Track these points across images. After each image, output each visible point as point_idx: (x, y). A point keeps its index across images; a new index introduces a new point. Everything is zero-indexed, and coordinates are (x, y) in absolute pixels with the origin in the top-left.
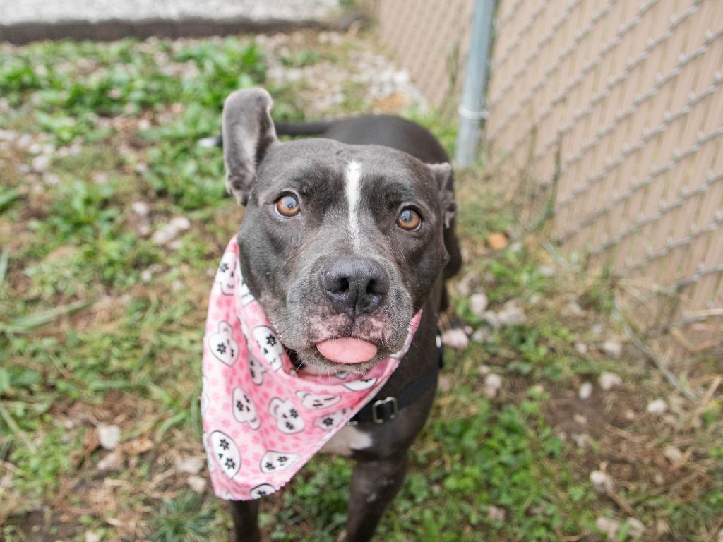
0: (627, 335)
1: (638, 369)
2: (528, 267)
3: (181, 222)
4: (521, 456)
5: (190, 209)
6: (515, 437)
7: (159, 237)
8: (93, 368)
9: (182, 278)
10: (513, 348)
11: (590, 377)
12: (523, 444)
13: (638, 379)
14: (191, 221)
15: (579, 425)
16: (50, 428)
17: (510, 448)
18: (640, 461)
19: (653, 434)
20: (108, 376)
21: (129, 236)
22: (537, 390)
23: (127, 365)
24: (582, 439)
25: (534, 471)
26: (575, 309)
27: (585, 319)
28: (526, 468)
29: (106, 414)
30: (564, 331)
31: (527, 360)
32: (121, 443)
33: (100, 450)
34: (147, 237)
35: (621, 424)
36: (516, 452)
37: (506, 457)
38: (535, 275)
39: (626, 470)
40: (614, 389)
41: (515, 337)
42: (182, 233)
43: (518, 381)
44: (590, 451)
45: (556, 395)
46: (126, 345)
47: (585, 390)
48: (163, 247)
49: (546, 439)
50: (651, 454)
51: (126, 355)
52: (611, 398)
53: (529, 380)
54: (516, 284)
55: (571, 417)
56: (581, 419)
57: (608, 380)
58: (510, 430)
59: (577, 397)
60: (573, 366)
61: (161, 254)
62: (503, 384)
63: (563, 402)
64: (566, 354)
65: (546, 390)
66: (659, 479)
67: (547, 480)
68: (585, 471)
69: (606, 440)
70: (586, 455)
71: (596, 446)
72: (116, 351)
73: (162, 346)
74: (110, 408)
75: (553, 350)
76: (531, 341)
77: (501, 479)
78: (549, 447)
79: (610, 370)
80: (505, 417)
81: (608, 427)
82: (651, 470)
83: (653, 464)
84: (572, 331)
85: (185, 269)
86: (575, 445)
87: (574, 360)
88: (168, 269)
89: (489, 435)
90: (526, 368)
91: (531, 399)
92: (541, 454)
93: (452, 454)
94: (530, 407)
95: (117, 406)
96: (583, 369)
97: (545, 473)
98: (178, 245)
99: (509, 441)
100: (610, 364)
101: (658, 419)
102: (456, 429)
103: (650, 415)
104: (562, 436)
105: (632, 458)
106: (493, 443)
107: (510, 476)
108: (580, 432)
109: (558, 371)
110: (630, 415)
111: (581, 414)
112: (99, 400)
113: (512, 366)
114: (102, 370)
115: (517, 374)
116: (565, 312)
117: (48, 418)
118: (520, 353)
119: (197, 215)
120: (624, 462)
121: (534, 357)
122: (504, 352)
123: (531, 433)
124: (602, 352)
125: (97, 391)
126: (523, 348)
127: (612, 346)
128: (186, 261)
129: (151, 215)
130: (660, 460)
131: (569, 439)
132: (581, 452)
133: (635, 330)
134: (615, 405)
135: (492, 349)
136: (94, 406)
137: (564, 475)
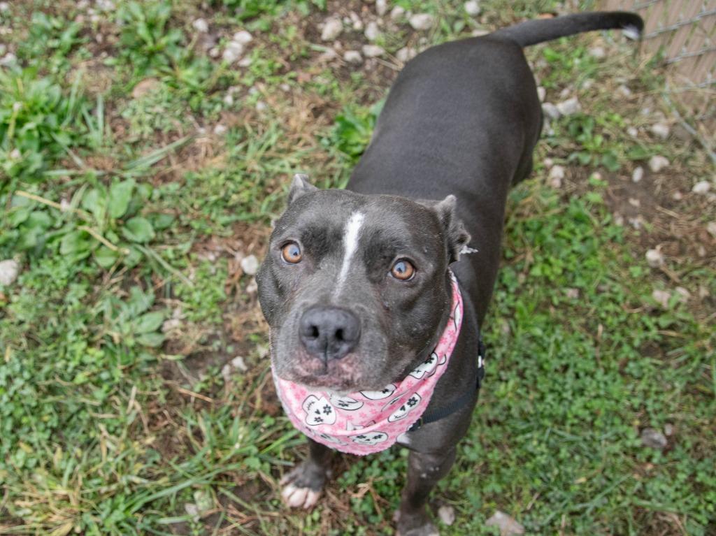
0: (675, 117)
1: (683, 151)
2: (578, 52)
3: (243, 37)
4: (588, 243)
5: (247, 20)
6: (583, 226)
7: (229, 56)
8: (216, 203)
9: (262, 98)
10: (573, 139)
11: (642, 163)
12: (590, 232)
13: (684, 161)
14: (253, 34)
15: (635, 207)
16: (197, 264)
17: (580, 237)
18: (686, 237)
19: (697, 212)
20: (231, 209)
21: (203, 62)
22: (596, 177)
23: (245, 196)
24: (637, 222)
25: (601, 255)
26: (626, 92)
27: (634, 101)
28: (594, 254)
29: (238, 244)
30: (617, 117)
31: (585, 150)
33: (245, 277)
34: (218, 58)
35: (669, 204)
36: (584, 240)
37: (577, 246)
38: (586, 58)
39: (674, 246)
40: (663, 171)
41: (573, 127)
42: (249, 48)
43: (578, 171)
44: (644, 231)
45: (612, 181)
46: (238, 178)
47: (638, 174)
48: (235, 66)
49: (607, 225)
50: (697, 232)
51: (240, 187)
52: (660, 180)
53: (589, 169)
54: (569, 70)
55: (626, 200)
56: (635, 202)
57: (657, 163)
58: (578, 220)
59: (631, 181)
60: (626, 152)
61: (237, 74)
62: (565, 174)
63: (618, 187)
64: (620, 140)
65: (603, 179)
66: (702, 252)
67: (612, 263)
68: (641, 249)
69: (657, 220)
70: (642, 235)
71: (649, 227)
72: (231, 186)
73: (267, 173)
74: (241, 238)
75: (607, 137)
76: (587, 130)
77: (575, 265)
78: (610, 231)
79: (659, 153)
80: (573, 210)
81: (659, 208)
82: (696, 245)
83: (698, 240)
84: (623, 117)
85: (262, 87)
86: (633, 228)
87: (627, 147)
88: (246, 90)
89: (561, 226)
90: (585, 159)
91: (591, 188)
92: (604, 238)
93: (533, 245)
94: (595, 197)
95: (247, 236)
96: (635, 155)
97: (610, 257)
98: (246, 62)
99: (577, 231)
100: (659, 147)
101: (702, 197)
102: (535, 226)
103: (696, 194)
104: (619, 222)
105: (679, 235)
106: (564, 233)
107: (582, 261)
108: (635, 215)
109: (614, 159)
110: (678, 196)
111: (635, 197)
112: (229, 232)
113: (572, 157)
114: (225, 204)
115: (577, 163)
116: (616, 96)
117: (194, 256)
118: (578, 143)
119: (258, 25)
120: (672, 239)
121: (591, 146)
122: (565, 144)
123: (596, 222)
124: (651, 134)
125: (225, 225)
126: (582, 138)
127: (661, 129)
128: (261, 80)
129: (212, 29)
130: (703, 236)
131: (626, 223)
132: (637, 233)
133: (682, 114)
134: (663, 186)
135: (554, 141)
136: (226, 238)
137: (625, 257)
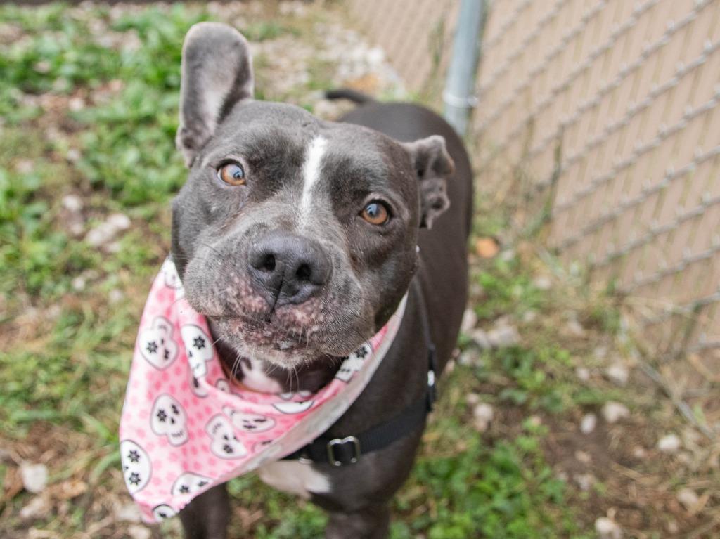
0: (634, 359)
1: (647, 399)
2: (522, 279)
3: (120, 220)
4: (517, 501)
5: (130, 205)
6: (510, 479)
7: (95, 238)
8: (15, 394)
9: (121, 287)
10: (506, 374)
11: (593, 408)
12: (519, 486)
13: (647, 410)
14: (132, 219)
15: (581, 464)
17: (505, 491)
18: (651, 506)
19: (665, 475)
20: (33, 404)
21: (59, 236)
22: (534, 422)
23: (56, 391)
24: (586, 481)
25: (533, 519)
26: (575, 328)
27: (586, 340)
28: (522, 514)
29: (30, 450)
30: (563, 354)
31: (521, 388)
32: (49, 485)
33: (23, 494)
34: (81, 238)
35: (629, 462)
36: (511, 496)
37: (500, 502)
38: (530, 288)
39: (635, 517)
40: (621, 421)
41: (508, 361)
42: (121, 233)
43: (511, 411)
44: (594, 494)
45: (555, 429)
46: (55, 367)
47: (588, 423)
48: (99, 249)
49: (545, 481)
50: (665, 498)
51: (55, 379)
52: (617, 432)
53: (524, 411)
54: (507, 299)
55: (572, 454)
56: (583, 457)
57: (613, 411)
58: (504, 470)
59: (579, 431)
60: (574, 395)
61: (97, 258)
62: (495, 414)
63: (563, 436)
64: (566, 380)
65: (543, 423)
66: (673, 527)
67: (547, 529)
68: (589, 517)
69: (612, 481)
70: (590, 500)
71: (602, 488)
72: (43, 374)
73: (97, 368)
74: (36, 443)
75: (551, 376)
76: (526, 365)
77: (495, 528)
78: (549, 489)
79: (616, 400)
80: (498, 455)
81: (615, 466)
82: (665, 517)
83: (666, 510)
84: (573, 354)
85: (125, 276)
86: (578, 488)
87: (576, 388)
88: (104, 275)
89: (480, 476)
90: (520, 397)
91: (527, 433)
92: (539, 498)
93: (438, 498)
94: (528, 443)
95: (45, 441)
96: (585, 398)
97: (544, 521)
98: (116, 247)
99: (503, 483)
100: (616, 393)
101: (671, 457)
102: (443, 469)
103: (662, 453)
104: (563, 477)
105: (642, 502)
106: (485, 485)
107: (505, 523)
108: (583, 472)
109: (557, 401)
110: (639, 452)
111: (584, 450)
112: (22, 433)
113: (505, 394)
114: (27, 397)
115: (510, 403)
116: (564, 332)
118: (514, 379)
119: (140, 212)
120: (633, 507)
121: (529, 384)
122: (496, 378)
123: (528, 474)
124: (606, 378)
125: (20, 423)
126: (518, 373)
127: (618, 372)
128: (126, 267)
129: (85, 211)
130: (673, 505)
131: (571, 481)
132: (584, 495)
133: (643, 354)
134: (622, 440)
135: (482, 375)
136: (16, 440)
137: (566, 524)
